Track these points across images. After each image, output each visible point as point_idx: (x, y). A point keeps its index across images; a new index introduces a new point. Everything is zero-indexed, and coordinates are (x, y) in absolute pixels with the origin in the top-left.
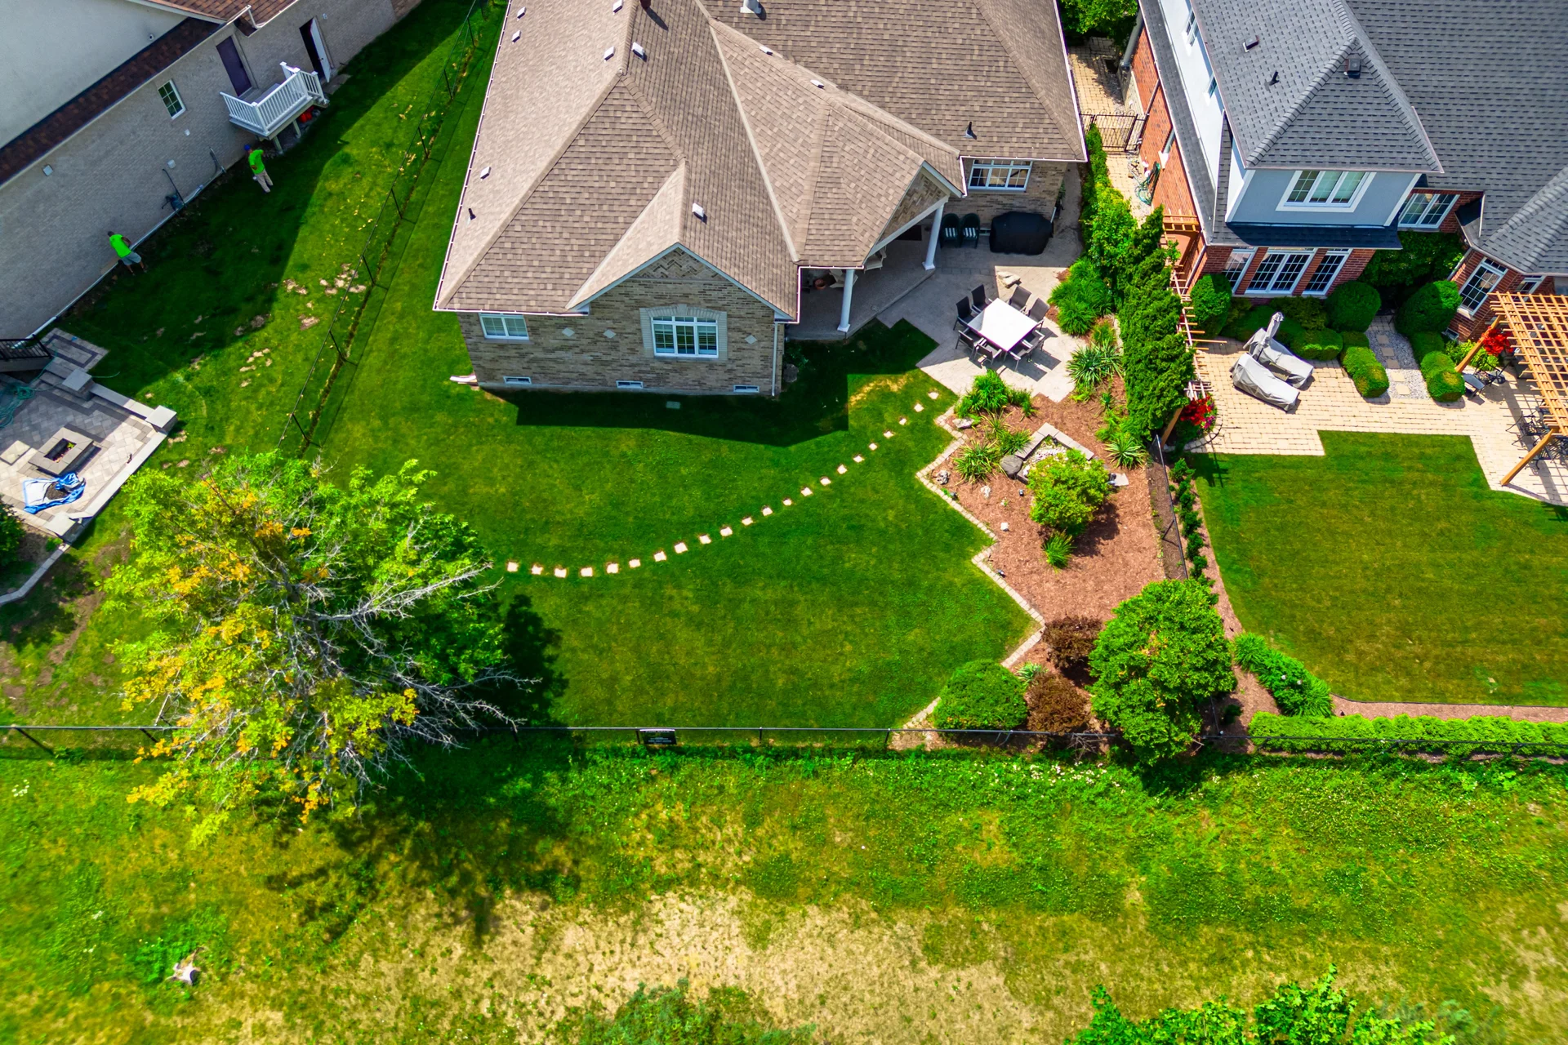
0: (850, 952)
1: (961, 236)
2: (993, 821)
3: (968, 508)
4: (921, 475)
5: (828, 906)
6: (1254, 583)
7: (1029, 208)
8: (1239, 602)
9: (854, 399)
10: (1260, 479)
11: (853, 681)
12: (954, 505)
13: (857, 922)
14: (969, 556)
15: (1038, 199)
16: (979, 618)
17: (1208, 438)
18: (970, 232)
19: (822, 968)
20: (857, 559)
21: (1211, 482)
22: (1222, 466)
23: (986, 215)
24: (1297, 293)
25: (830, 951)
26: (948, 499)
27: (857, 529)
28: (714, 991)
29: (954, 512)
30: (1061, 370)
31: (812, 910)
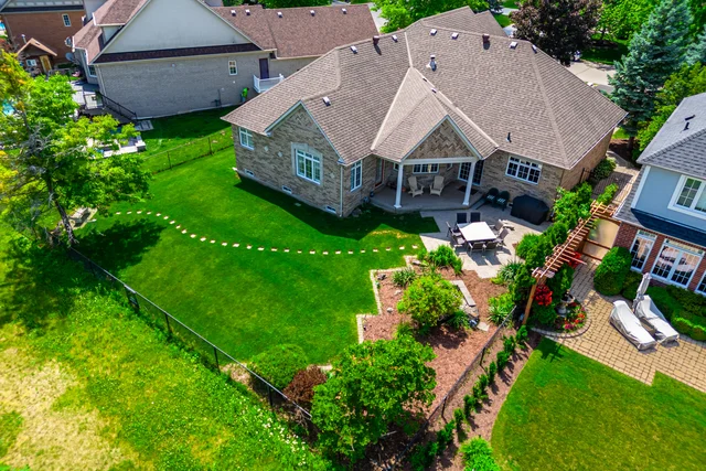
0: (81, 442)
1: (495, 200)
2: (225, 436)
3: (380, 295)
4: (372, 272)
5: (104, 416)
6: (525, 423)
7: (540, 197)
8: (502, 426)
9: (375, 232)
10: (583, 372)
11: (240, 330)
12: (375, 291)
13: (104, 433)
14: (358, 312)
15: (544, 192)
16: (330, 339)
17: (563, 335)
18: (501, 200)
19: (61, 438)
20: (303, 285)
21: (545, 356)
22: (560, 352)
23: (514, 194)
24: (691, 289)
25: (76, 433)
26: (375, 285)
27: (317, 275)
28: (13, 413)
29: (372, 292)
30: (497, 267)
31: (96, 412)
